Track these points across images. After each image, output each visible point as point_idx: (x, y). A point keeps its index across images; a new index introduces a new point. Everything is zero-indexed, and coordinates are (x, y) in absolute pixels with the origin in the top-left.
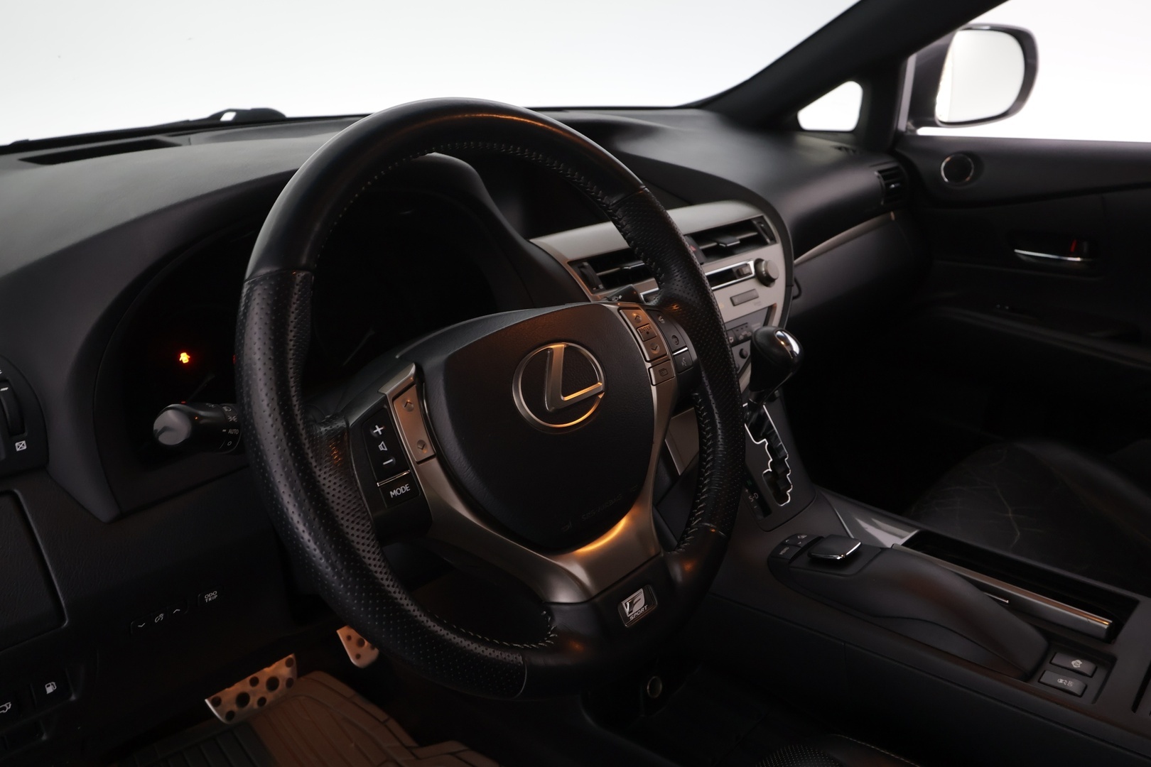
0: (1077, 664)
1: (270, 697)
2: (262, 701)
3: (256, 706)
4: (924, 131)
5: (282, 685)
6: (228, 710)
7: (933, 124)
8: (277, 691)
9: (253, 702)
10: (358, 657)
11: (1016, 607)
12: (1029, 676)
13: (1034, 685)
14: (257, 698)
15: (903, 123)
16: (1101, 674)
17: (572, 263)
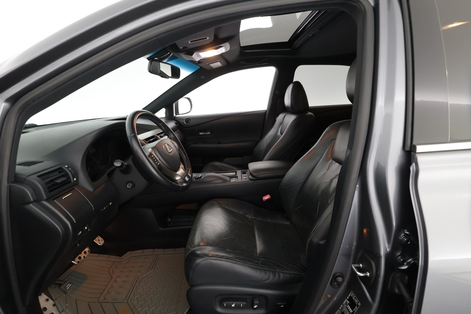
0: (234, 179)
1: (86, 256)
2: (84, 257)
3: (83, 258)
4: (177, 116)
5: (87, 252)
6: (77, 261)
7: (179, 114)
8: (87, 254)
9: (82, 258)
10: (100, 243)
11: (223, 175)
12: (230, 181)
13: (230, 182)
14: (83, 257)
15: (175, 115)
16: (237, 179)
17: (142, 140)
